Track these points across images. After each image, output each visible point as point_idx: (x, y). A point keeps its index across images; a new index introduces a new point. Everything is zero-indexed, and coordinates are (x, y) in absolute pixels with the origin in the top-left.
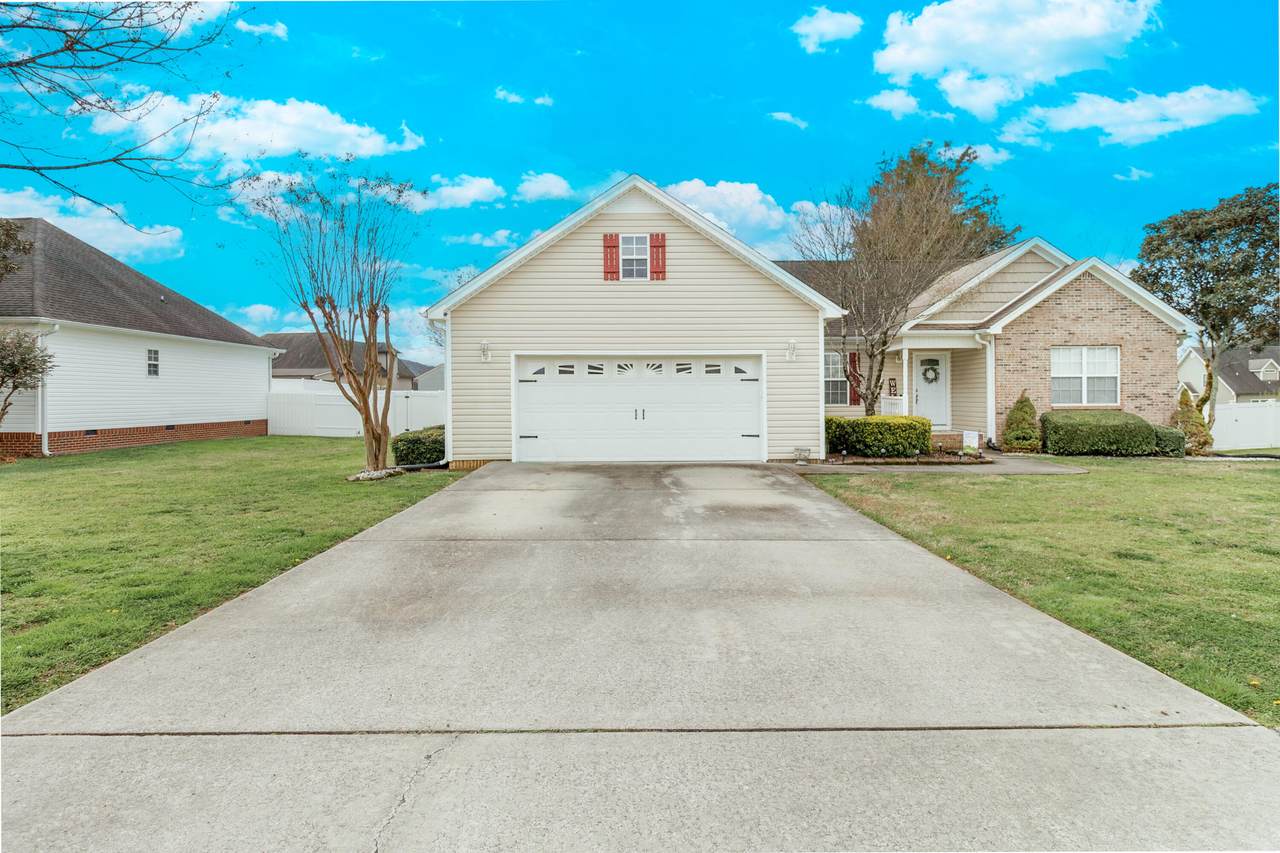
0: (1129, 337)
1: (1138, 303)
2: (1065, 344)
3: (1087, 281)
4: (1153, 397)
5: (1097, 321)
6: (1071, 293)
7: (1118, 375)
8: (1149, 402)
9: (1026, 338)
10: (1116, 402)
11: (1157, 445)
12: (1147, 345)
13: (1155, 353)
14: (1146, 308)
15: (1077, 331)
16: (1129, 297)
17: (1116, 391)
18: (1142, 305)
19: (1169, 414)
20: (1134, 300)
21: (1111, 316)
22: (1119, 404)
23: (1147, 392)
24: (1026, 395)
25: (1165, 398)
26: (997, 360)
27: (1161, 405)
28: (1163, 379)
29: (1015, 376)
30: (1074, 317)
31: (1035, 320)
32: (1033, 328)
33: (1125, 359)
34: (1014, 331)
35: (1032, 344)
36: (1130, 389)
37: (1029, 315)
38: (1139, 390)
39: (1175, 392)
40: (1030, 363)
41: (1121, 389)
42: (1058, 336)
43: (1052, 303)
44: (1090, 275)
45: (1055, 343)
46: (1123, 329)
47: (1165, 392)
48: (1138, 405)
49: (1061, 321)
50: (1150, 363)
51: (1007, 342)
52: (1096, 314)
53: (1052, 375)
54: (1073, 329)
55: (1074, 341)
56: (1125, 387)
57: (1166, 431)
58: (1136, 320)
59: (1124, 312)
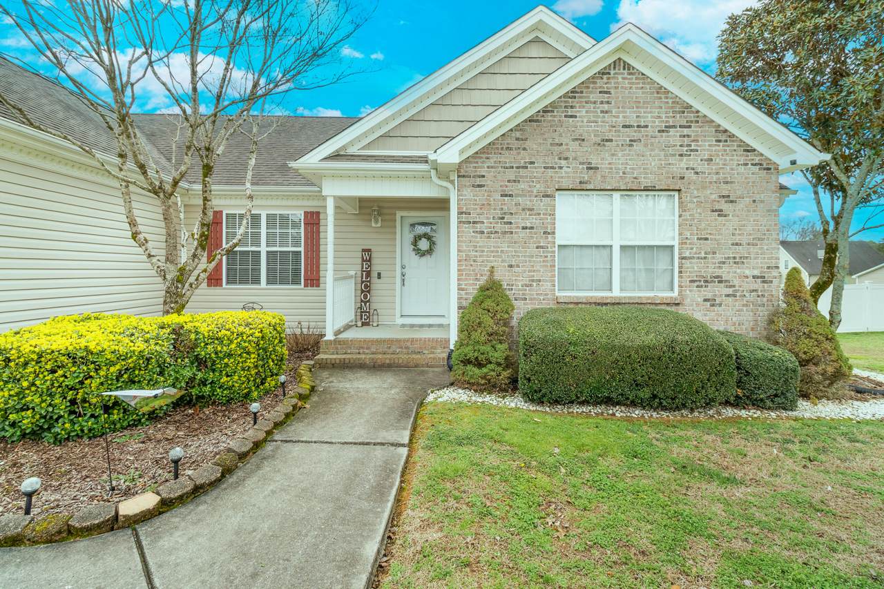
0: (694, 177)
1: (712, 115)
2: (581, 188)
3: (621, 77)
4: (736, 282)
5: (637, 147)
6: (592, 97)
7: (676, 243)
8: (730, 291)
9: (511, 175)
10: (672, 290)
11: (740, 383)
12: (725, 190)
13: (741, 205)
14: (725, 125)
15: (604, 166)
16: (696, 105)
17: (672, 270)
18: (718, 119)
19: (763, 313)
20: (704, 110)
21: (663, 138)
22: (676, 294)
23: (725, 272)
24: (497, 277)
25: (758, 285)
26: (460, 213)
27: (751, 297)
28: (752, 249)
29: (492, 242)
30: (598, 140)
31: (528, 144)
32: (524, 157)
33: (687, 215)
34: (491, 163)
35: (522, 186)
36: (694, 267)
37: (518, 134)
38: (711, 271)
39: (775, 273)
40: (520, 220)
41: (680, 267)
42: (569, 173)
43: (559, 114)
44: (627, 66)
45: (564, 185)
46: (684, 163)
47: (756, 273)
48: (709, 296)
49: (574, 146)
50: (731, 223)
51: (478, 181)
52: (635, 133)
53: (558, 242)
54: (595, 161)
55: (597, 182)
56: (687, 263)
57: (759, 354)
58: (707, 146)
59: (686, 131)
